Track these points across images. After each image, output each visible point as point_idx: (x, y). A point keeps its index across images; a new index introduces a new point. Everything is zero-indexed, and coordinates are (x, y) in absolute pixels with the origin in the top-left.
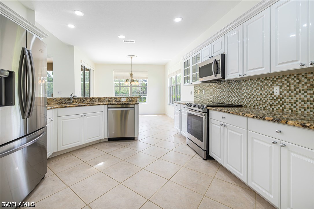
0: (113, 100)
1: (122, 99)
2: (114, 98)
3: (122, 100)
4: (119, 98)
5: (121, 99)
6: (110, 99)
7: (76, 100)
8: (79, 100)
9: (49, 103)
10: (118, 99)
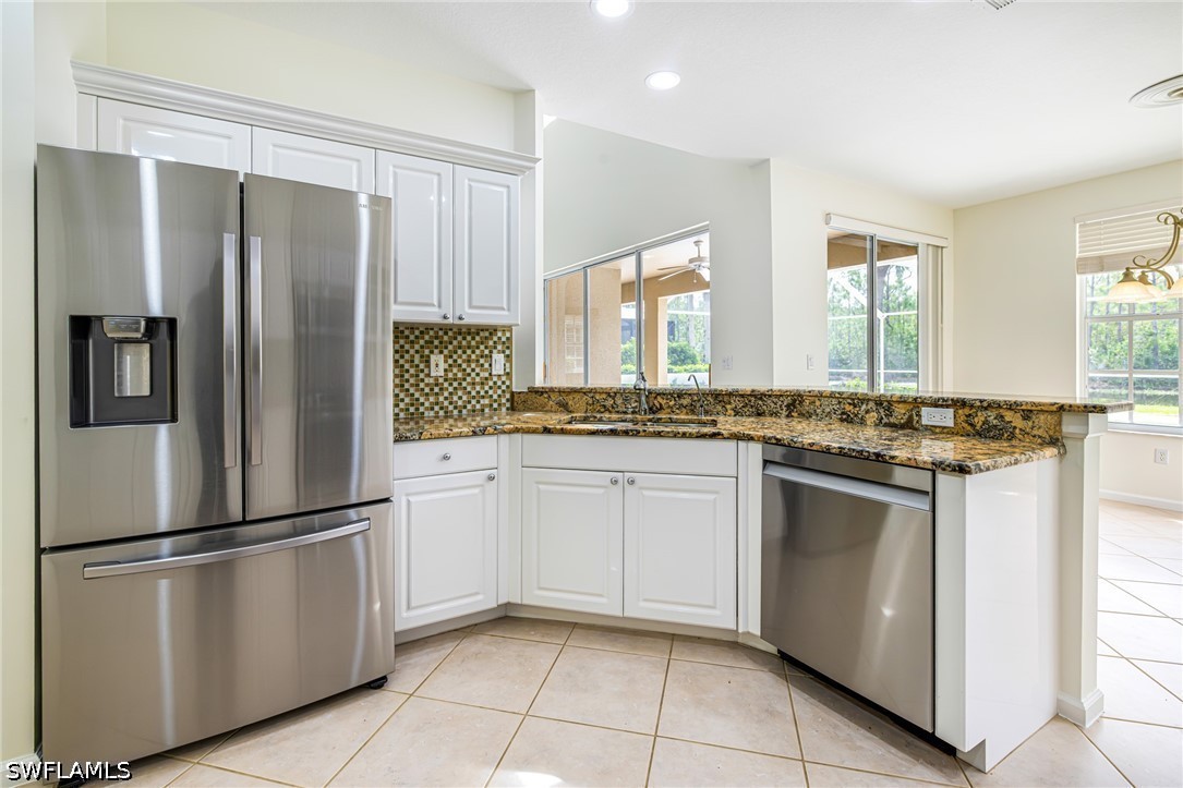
0: (867, 412)
1: (925, 411)
2: (871, 404)
3: (924, 421)
4: (902, 400)
5: (919, 415)
6: (848, 408)
7: (672, 403)
8: (685, 401)
9: (571, 409)
10: (900, 413)
